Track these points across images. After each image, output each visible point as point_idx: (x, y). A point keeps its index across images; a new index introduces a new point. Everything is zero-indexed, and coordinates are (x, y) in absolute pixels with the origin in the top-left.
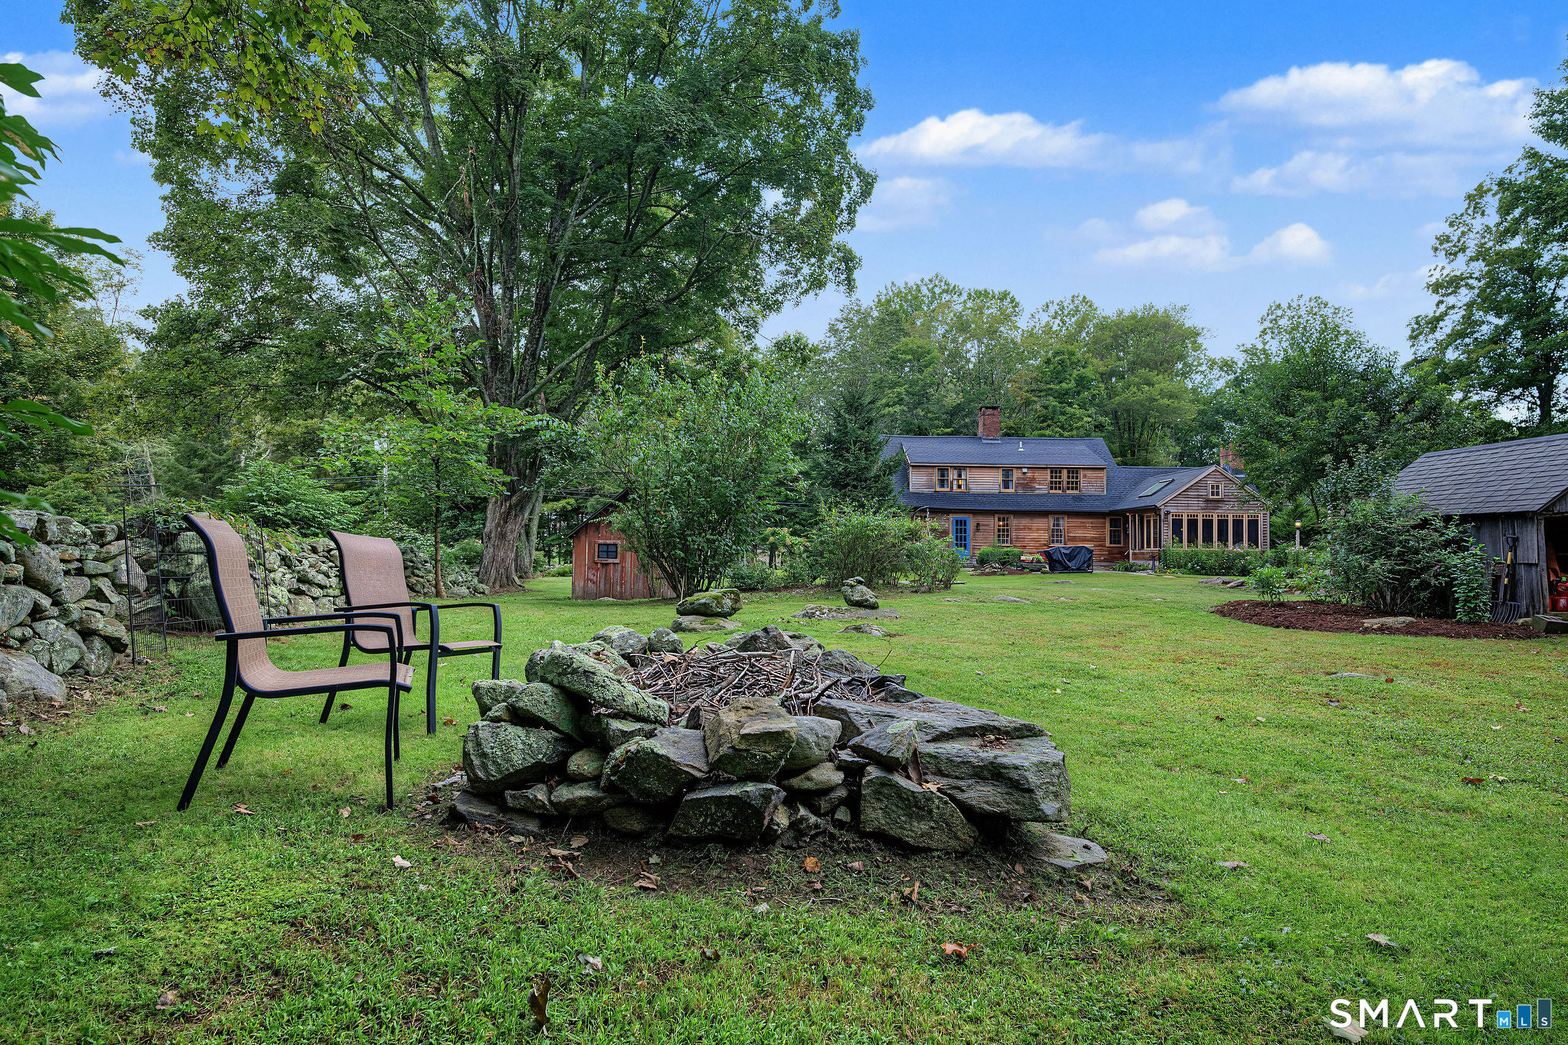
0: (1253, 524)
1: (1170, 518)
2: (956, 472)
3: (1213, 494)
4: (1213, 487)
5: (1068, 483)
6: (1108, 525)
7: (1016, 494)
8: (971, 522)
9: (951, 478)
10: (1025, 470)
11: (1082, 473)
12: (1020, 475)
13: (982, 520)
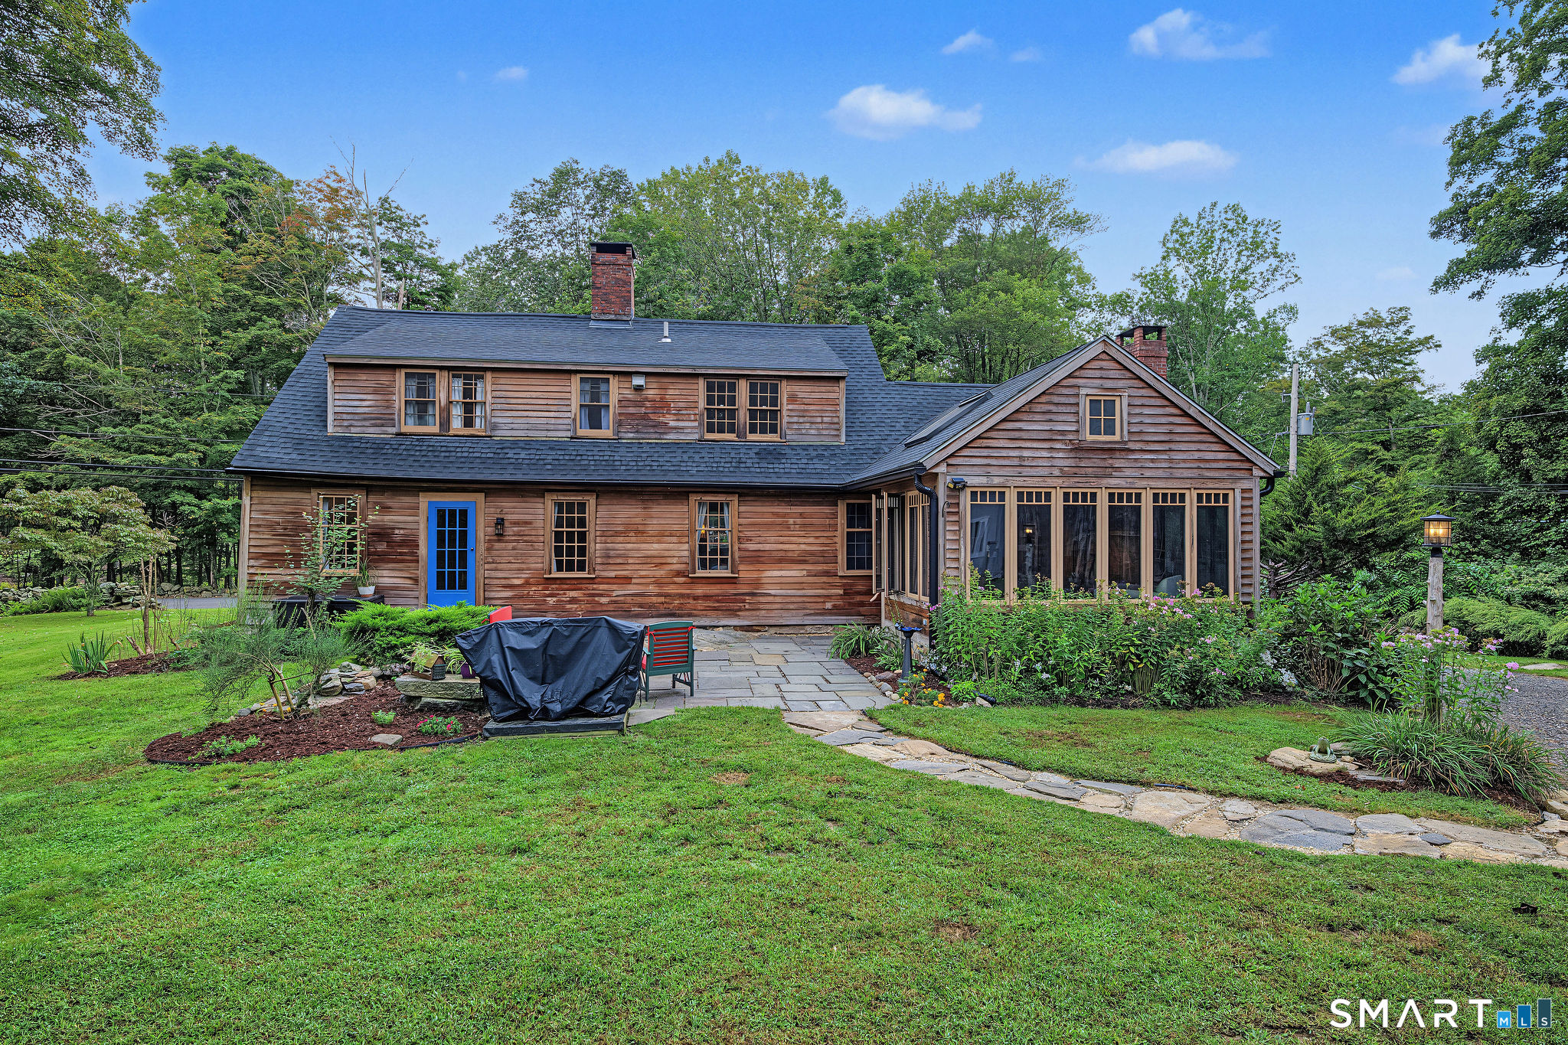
0: (1213, 519)
1: (966, 500)
2: (458, 385)
3: (1095, 430)
4: (1095, 404)
5: (753, 414)
6: (842, 519)
7: (614, 444)
8: (482, 513)
9: (442, 397)
10: (638, 381)
11: (785, 389)
12: (629, 394)
13: (513, 509)
